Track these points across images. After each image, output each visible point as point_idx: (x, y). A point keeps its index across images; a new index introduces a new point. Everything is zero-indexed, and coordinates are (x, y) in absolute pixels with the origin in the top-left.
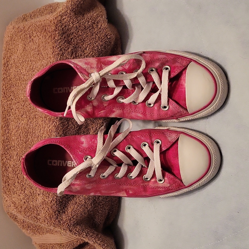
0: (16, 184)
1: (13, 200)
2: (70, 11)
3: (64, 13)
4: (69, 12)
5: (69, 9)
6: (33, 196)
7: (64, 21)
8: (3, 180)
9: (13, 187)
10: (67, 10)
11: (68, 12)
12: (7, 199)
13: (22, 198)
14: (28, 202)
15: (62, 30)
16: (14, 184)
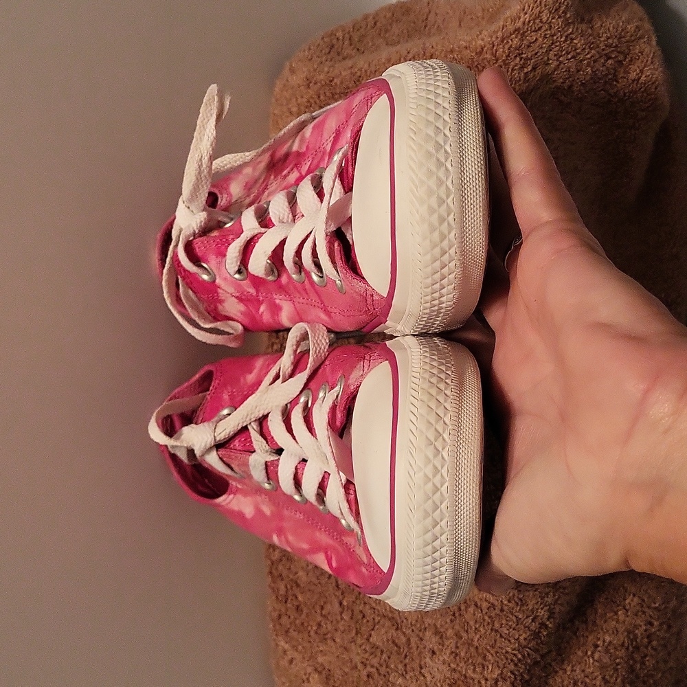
0: (328, 607)
1: (320, 659)
2: (550, 12)
3: (529, 22)
4: (548, 18)
5: (545, 6)
6: (406, 656)
7: (531, 49)
8: (275, 591)
9: (319, 618)
10: (540, 12)
11: (545, 19)
12: (291, 654)
13: (357, 659)
14: (385, 676)
15: (524, 82)
16: (322, 608)
